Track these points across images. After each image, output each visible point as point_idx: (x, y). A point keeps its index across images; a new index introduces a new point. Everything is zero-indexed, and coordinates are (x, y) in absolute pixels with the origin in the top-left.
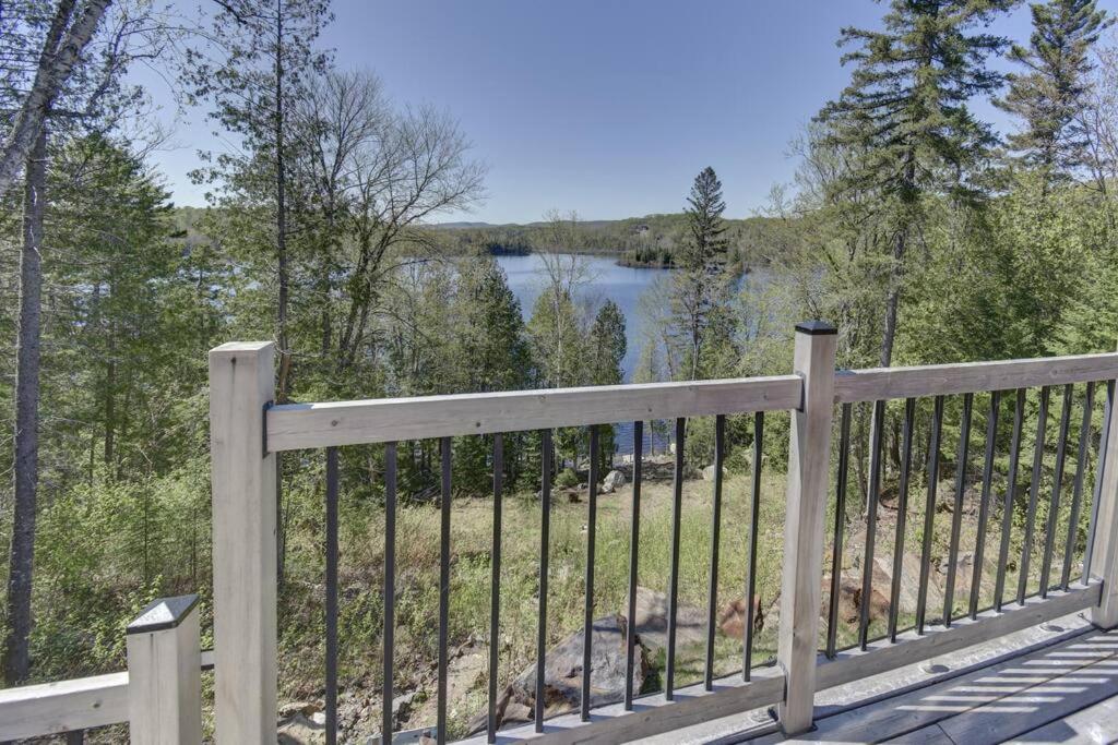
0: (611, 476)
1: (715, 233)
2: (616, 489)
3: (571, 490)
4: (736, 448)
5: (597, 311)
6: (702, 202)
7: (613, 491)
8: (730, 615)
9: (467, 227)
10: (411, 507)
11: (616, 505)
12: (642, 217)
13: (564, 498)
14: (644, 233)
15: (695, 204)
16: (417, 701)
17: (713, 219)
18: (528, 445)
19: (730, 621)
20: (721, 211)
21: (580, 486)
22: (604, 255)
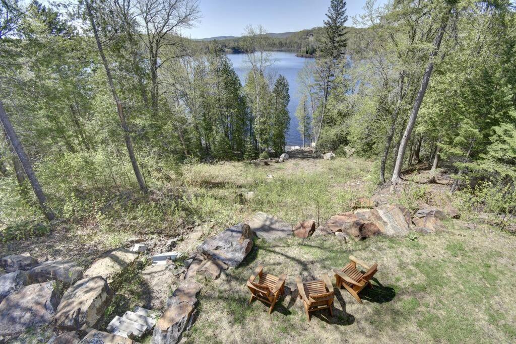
0: (283, 155)
1: (340, 35)
2: (285, 161)
3: (266, 160)
4: (341, 145)
5: (275, 81)
6: (334, 16)
7: (284, 162)
8: (300, 228)
9: (224, 39)
10: (202, 164)
11: (284, 167)
12: (311, 29)
13: (262, 163)
14: (311, 39)
15: (330, 17)
16: (179, 241)
17: (339, 27)
18: (247, 142)
19: (299, 230)
20: (345, 21)
21: (269, 159)
22: (290, 51)
